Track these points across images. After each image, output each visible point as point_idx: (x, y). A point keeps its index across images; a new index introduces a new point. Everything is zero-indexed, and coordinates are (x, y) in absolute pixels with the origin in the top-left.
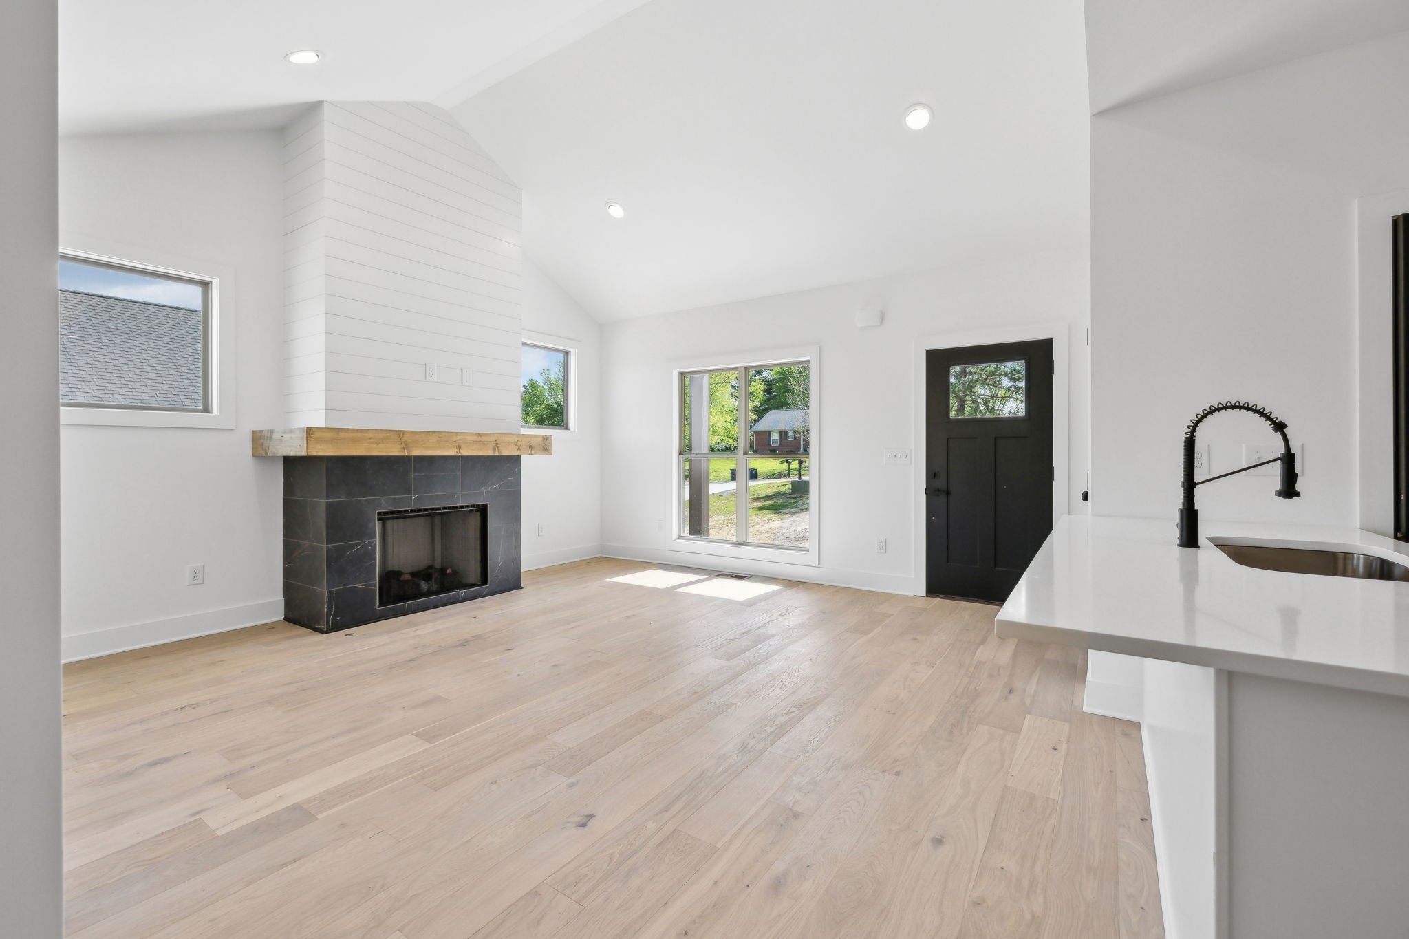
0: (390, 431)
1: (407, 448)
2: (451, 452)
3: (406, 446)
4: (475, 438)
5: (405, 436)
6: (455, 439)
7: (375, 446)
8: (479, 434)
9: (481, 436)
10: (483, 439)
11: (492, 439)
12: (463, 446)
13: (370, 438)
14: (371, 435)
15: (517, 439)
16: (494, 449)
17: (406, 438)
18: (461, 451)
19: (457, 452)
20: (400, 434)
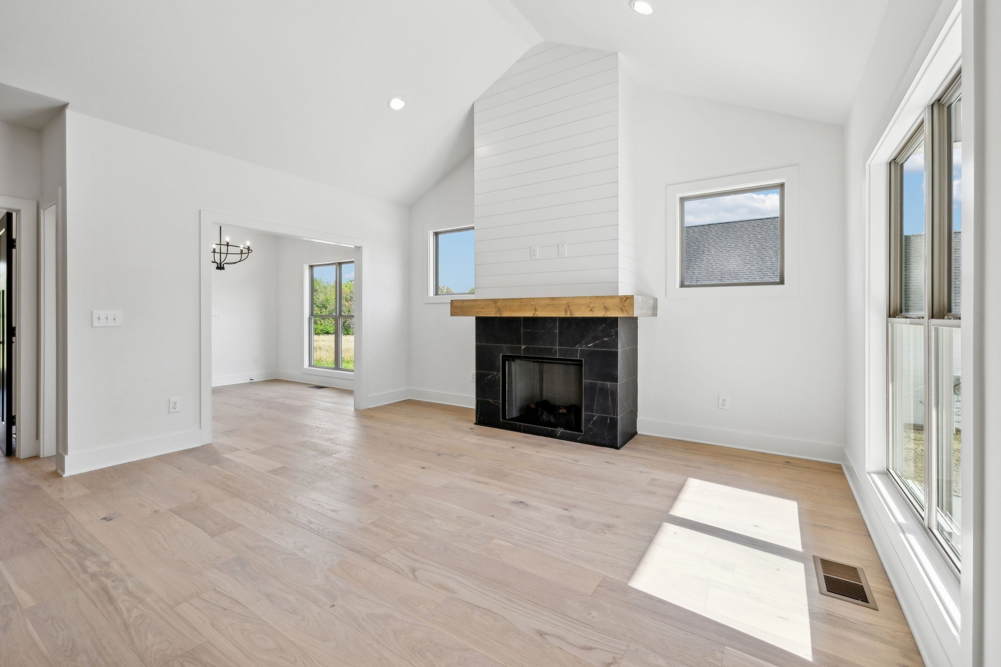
0: (490, 300)
1: (500, 311)
2: (529, 314)
3: (499, 310)
4: (548, 302)
5: (498, 302)
6: (532, 303)
7: (481, 310)
8: (553, 299)
9: (553, 300)
10: (555, 302)
11: (564, 302)
12: (538, 308)
13: (479, 305)
14: (479, 303)
15: (589, 301)
16: (566, 311)
17: (499, 304)
18: (537, 313)
19: (534, 314)
20: (495, 301)
